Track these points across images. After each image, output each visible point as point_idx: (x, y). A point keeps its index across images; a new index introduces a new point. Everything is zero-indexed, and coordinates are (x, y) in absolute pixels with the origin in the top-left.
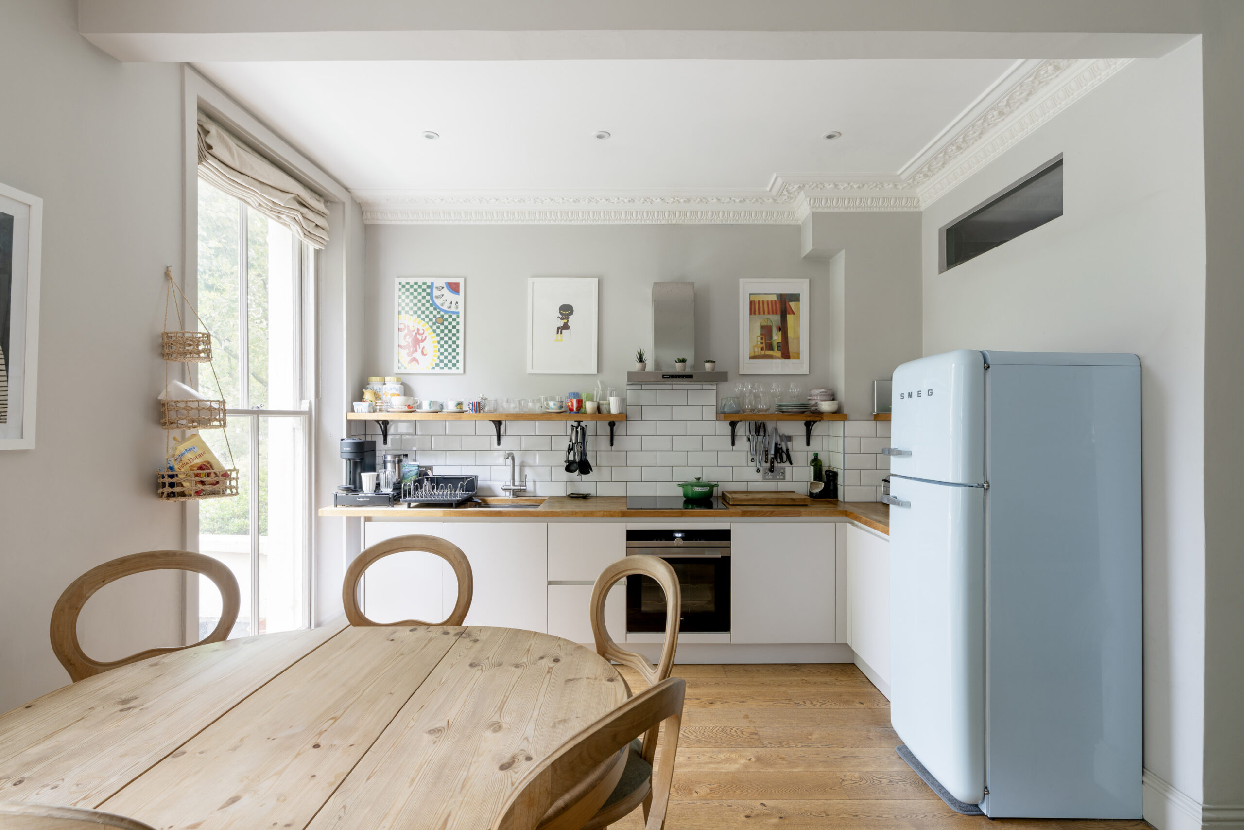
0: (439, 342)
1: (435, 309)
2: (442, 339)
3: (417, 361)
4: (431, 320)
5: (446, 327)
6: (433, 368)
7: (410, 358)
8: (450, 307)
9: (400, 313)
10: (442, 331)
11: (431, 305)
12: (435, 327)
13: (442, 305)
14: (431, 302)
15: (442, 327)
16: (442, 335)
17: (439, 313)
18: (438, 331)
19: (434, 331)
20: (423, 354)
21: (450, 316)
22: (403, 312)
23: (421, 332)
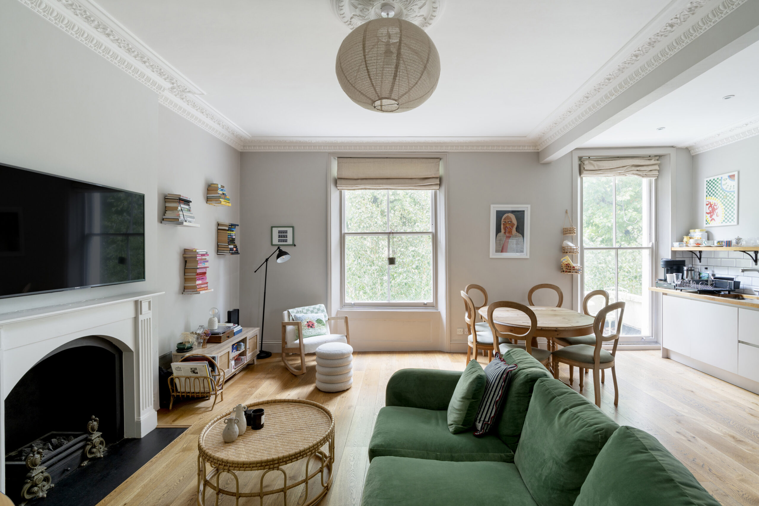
0: (725, 209)
1: (723, 191)
2: (726, 207)
3: (714, 220)
4: (721, 197)
5: (728, 200)
6: (722, 223)
7: (711, 219)
8: (730, 189)
9: (707, 196)
10: (726, 203)
11: (721, 190)
12: (723, 201)
13: (726, 188)
14: (721, 188)
15: (726, 200)
16: (726, 205)
17: (724, 193)
18: (724, 203)
19: (723, 203)
20: (717, 216)
21: (730, 194)
22: (708, 195)
23: (716, 204)
